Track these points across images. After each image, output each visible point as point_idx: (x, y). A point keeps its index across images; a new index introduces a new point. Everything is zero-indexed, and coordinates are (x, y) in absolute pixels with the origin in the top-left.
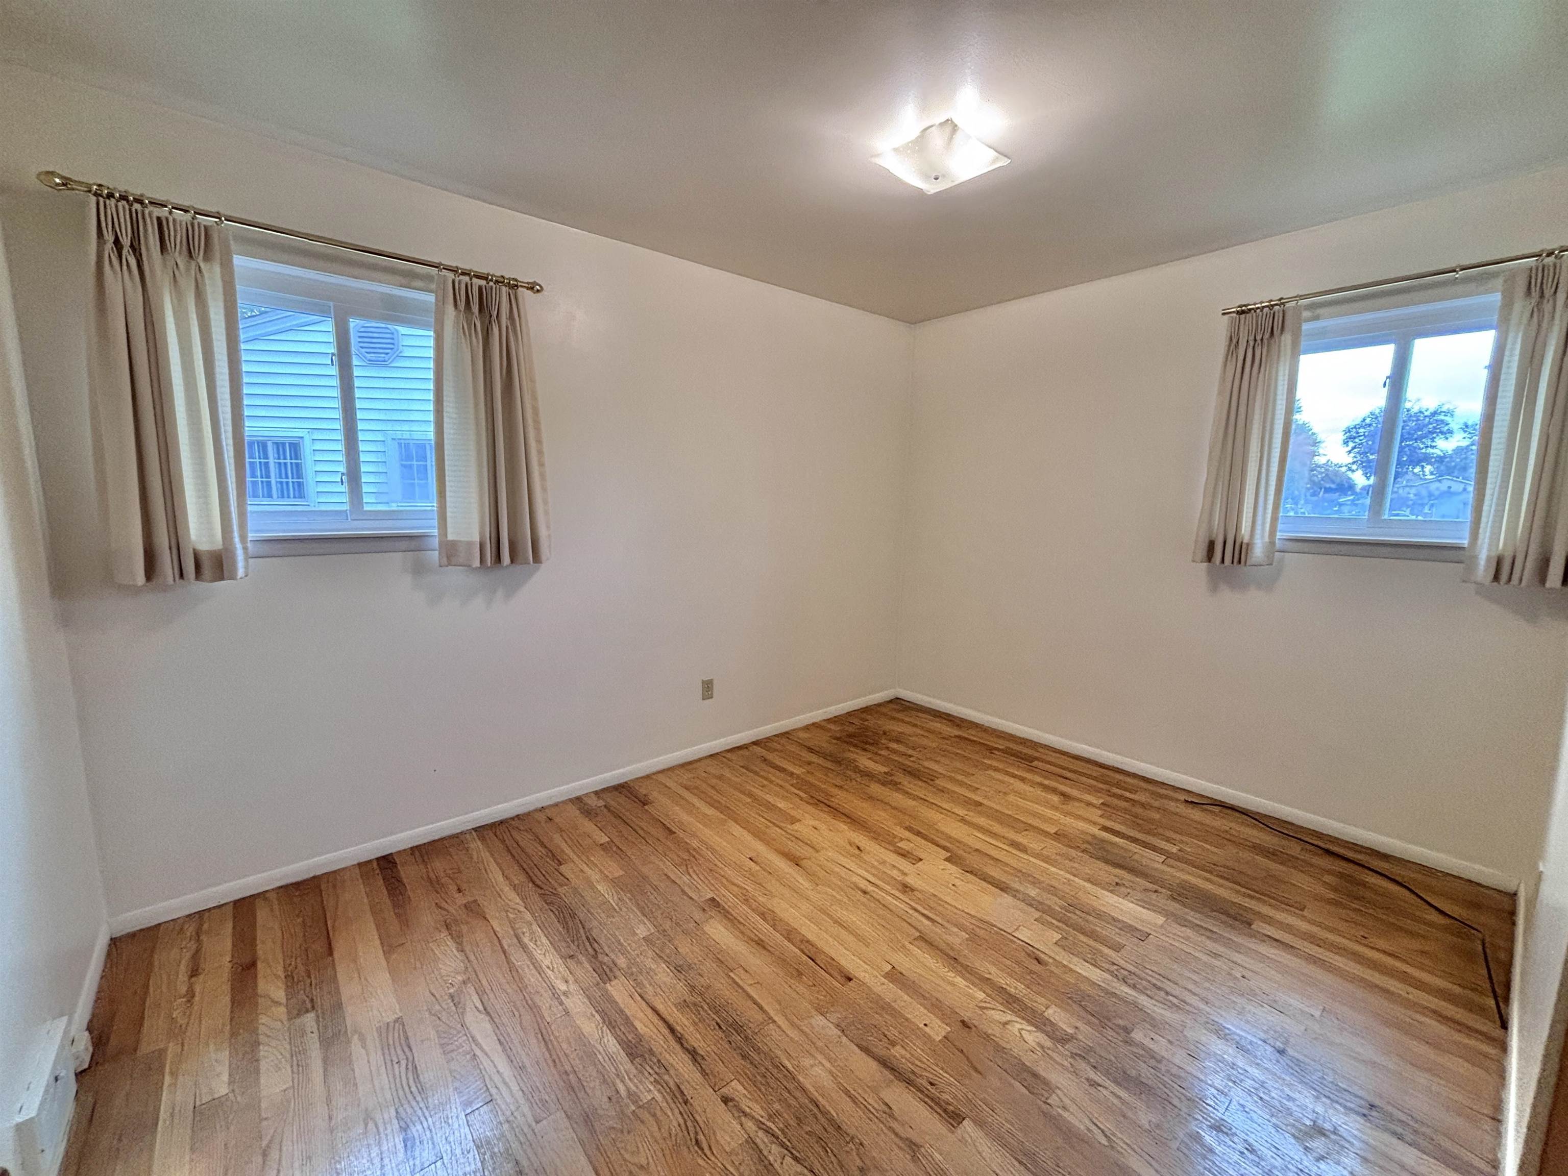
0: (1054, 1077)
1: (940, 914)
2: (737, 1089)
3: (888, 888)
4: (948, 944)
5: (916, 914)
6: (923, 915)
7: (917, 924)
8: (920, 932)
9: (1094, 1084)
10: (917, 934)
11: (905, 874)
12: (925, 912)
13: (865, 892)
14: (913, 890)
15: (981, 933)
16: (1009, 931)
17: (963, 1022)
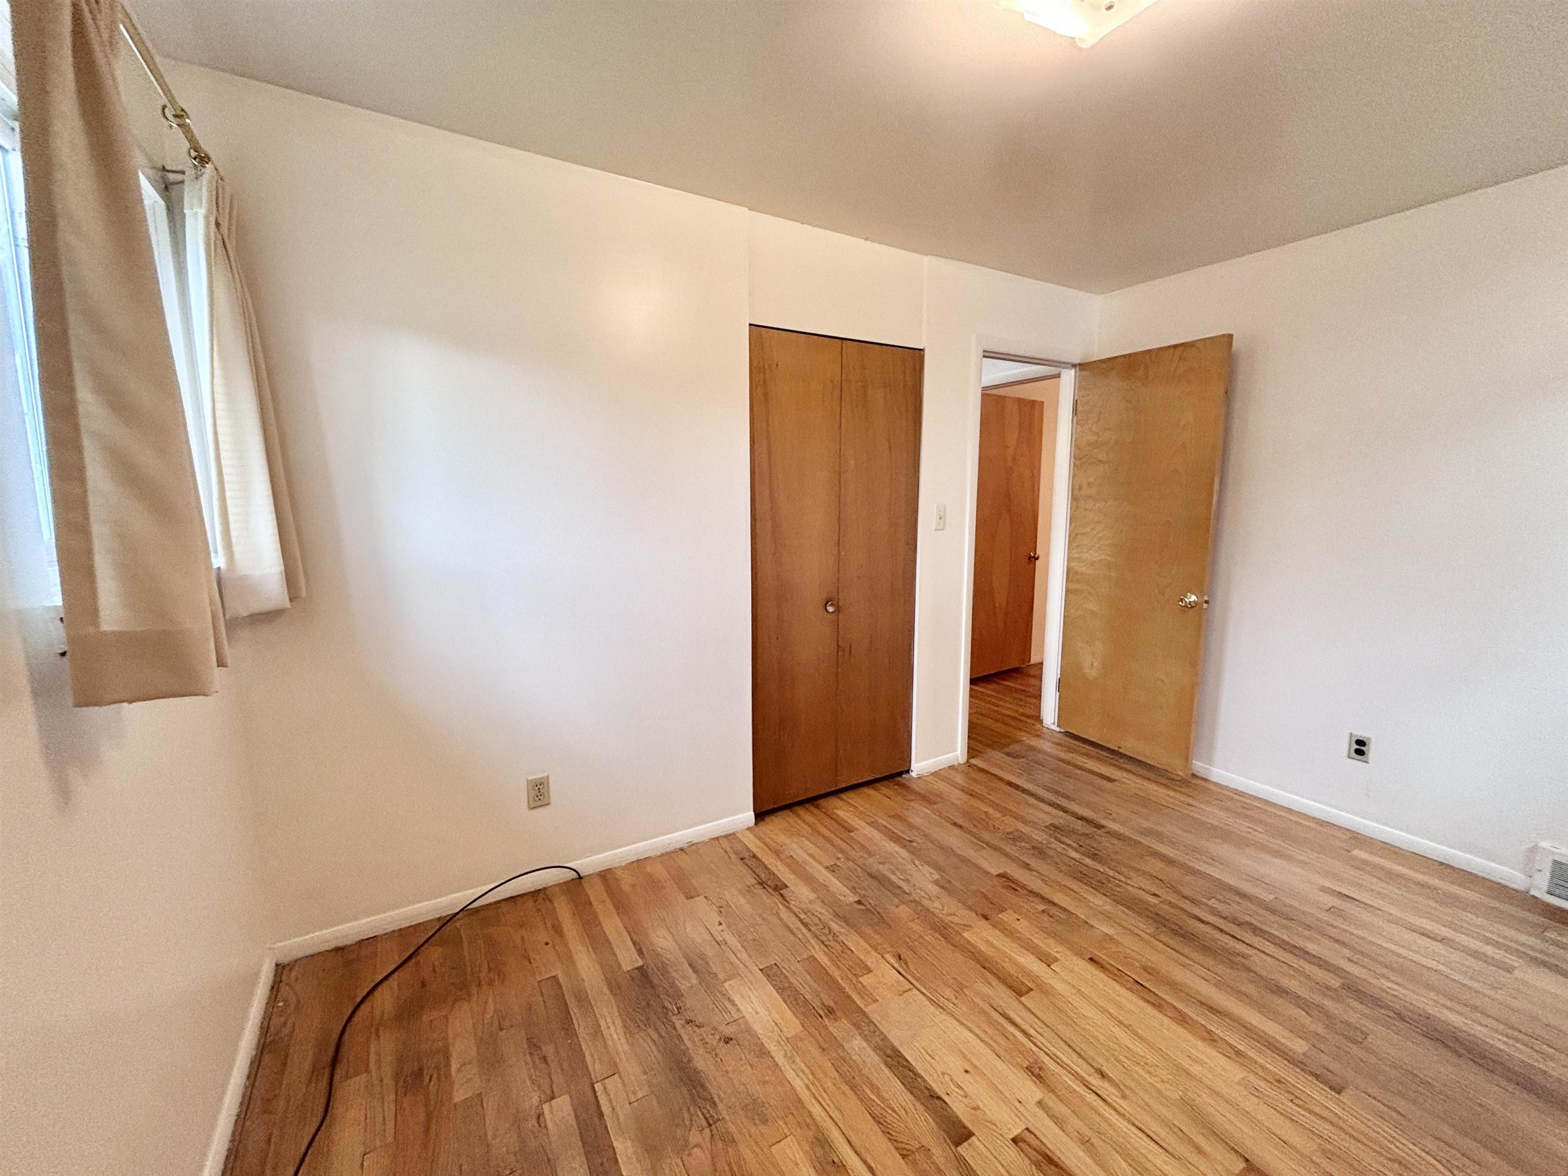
0: (934, 889)
1: (991, 1022)
2: (1154, 900)
3: (1068, 1079)
4: (990, 984)
5: (1025, 1027)
6: (1015, 1024)
7: (1024, 1013)
8: (1020, 1002)
9: (907, 881)
10: (1023, 999)
11: (1040, 1103)
12: (1011, 1029)
13: (1103, 1075)
14: (1029, 1069)
15: (949, 993)
16: (915, 991)
17: (987, 919)
